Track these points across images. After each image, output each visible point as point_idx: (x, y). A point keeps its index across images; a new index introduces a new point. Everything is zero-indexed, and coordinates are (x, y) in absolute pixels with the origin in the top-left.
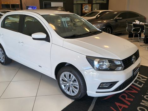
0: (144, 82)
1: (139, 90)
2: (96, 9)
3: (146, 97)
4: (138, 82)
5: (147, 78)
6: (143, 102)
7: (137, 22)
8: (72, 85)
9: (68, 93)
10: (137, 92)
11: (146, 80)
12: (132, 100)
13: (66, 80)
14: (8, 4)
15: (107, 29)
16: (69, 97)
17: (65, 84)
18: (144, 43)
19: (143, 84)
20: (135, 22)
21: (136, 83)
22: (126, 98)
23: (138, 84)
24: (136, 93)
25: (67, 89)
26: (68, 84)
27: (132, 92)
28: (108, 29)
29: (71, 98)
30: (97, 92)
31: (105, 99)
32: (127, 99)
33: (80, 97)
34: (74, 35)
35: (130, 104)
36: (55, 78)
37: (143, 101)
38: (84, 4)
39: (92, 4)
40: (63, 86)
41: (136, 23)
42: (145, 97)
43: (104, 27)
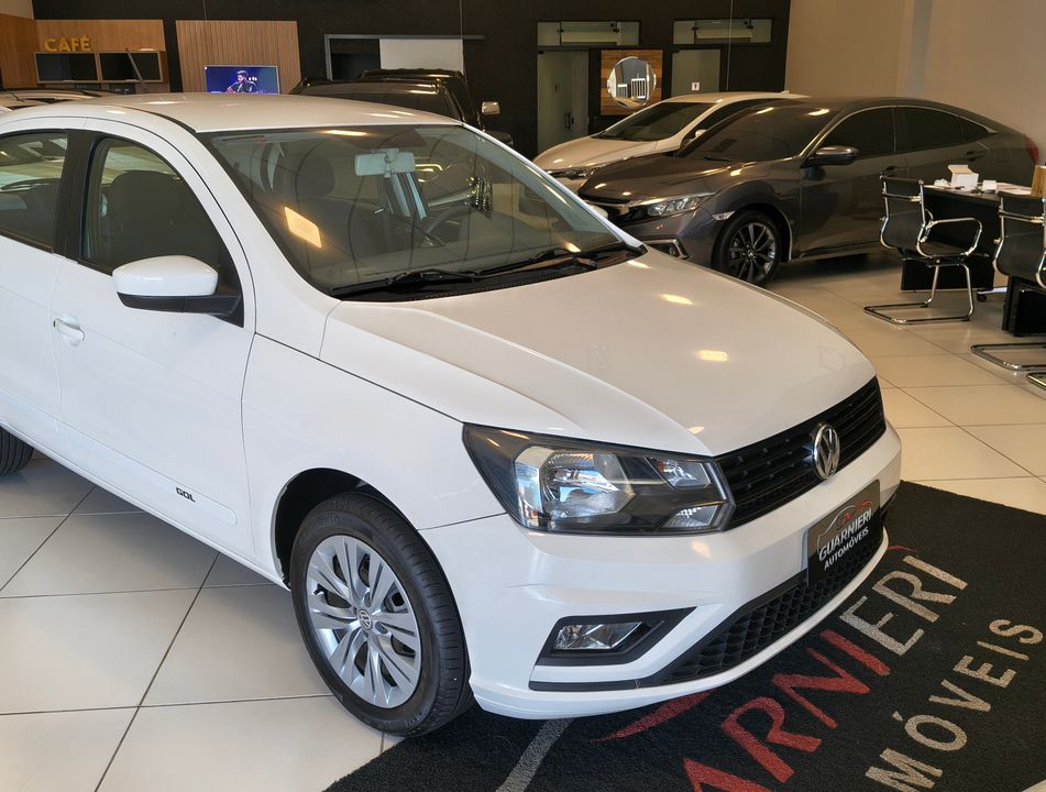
0: (933, 618)
1: (882, 670)
2: (695, 87)
3: (922, 728)
4: (888, 617)
5: (962, 585)
6: (887, 766)
7: (963, 180)
8: (382, 628)
9: (358, 684)
10: (865, 689)
11: (949, 599)
12: (810, 744)
13: (345, 591)
14: (85, 50)
15: (746, 231)
16: (362, 719)
17: (341, 625)
18: (1006, 327)
19: (920, 632)
20: (948, 177)
21: (873, 622)
22: (776, 726)
23: (882, 629)
24: (855, 696)
25: (353, 654)
26: (355, 625)
27: (831, 684)
28: (757, 230)
29: (374, 726)
30: (536, 686)
31: (621, 734)
32: (776, 735)
33: (430, 717)
34: (417, 275)
35: (790, 772)
36: (278, 580)
37: (888, 755)
38: (612, 47)
39: (669, 50)
40: (327, 636)
41: (954, 184)
42: (911, 727)
43: (727, 216)
